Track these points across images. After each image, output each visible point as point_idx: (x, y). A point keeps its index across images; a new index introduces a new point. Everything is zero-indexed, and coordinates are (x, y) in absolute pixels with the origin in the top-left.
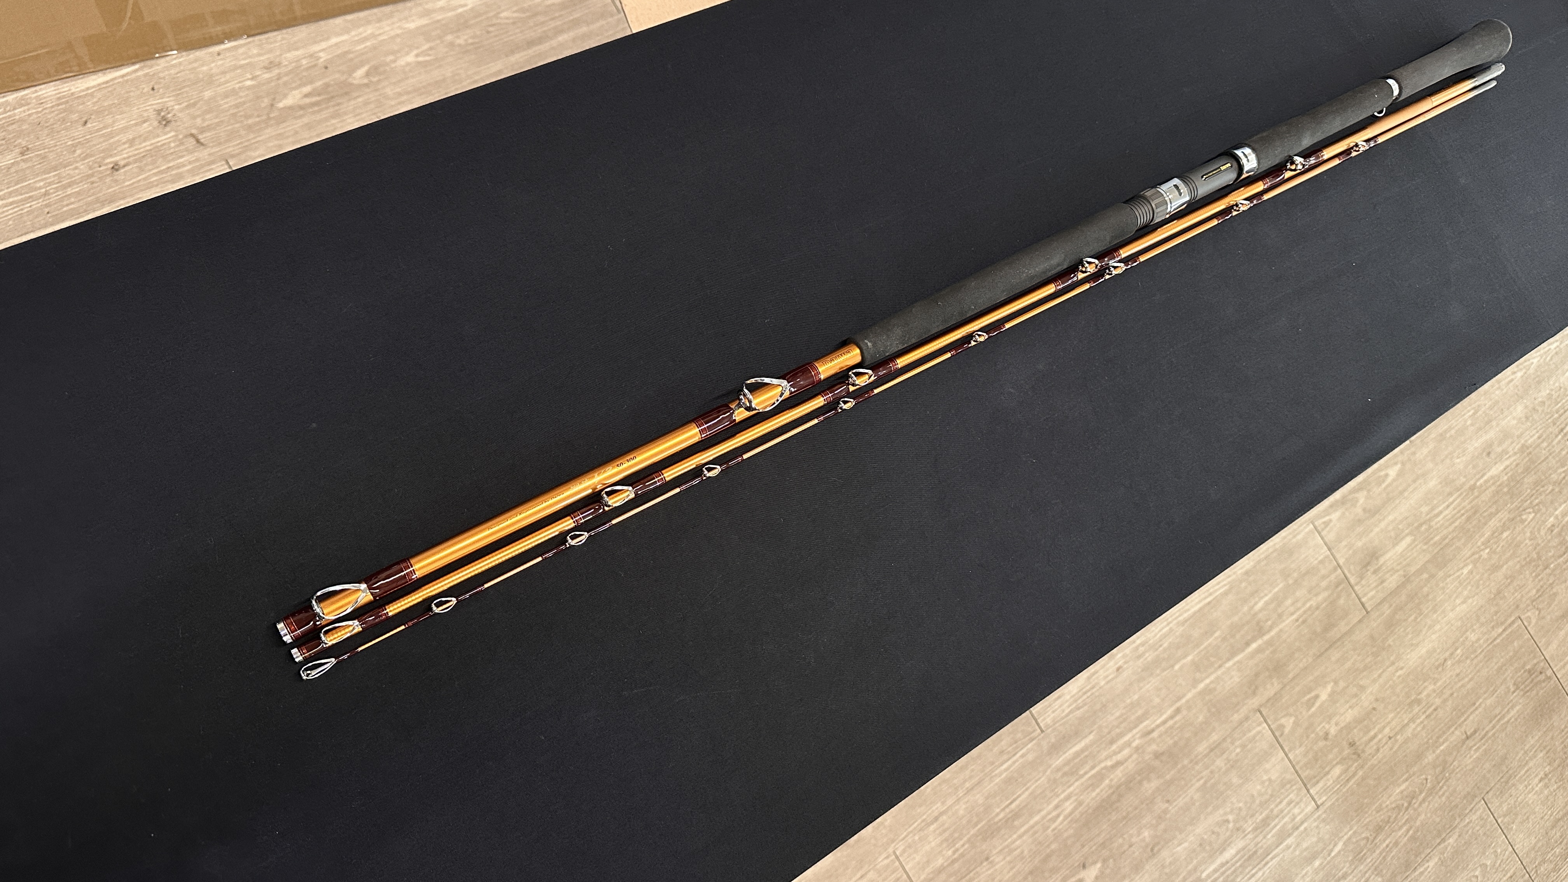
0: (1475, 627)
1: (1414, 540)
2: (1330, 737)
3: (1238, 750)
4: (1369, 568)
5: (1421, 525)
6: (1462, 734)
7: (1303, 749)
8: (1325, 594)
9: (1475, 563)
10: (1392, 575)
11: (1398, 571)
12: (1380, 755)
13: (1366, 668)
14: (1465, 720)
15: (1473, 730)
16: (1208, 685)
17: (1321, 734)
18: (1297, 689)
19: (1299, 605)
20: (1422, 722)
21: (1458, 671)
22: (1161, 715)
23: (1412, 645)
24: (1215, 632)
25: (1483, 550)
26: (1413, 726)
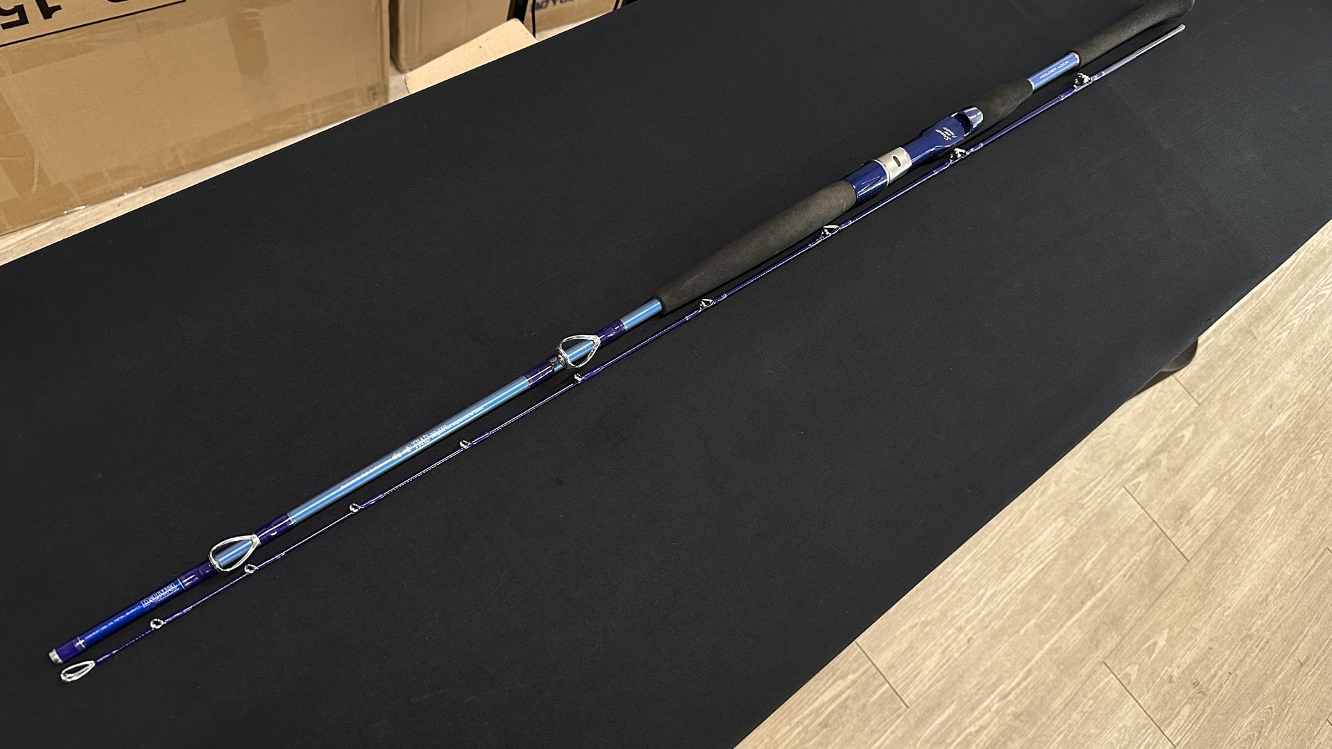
0: (1289, 562)
1: (1219, 491)
2: (1174, 679)
3: (1091, 702)
4: (1182, 520)
5: (1222, 476)
6: (1297, 663)
7: (1150, 694)
8: (1145, 550)
9: (1277, 503)
10: (1204, 525)
11: (1209, 520)
12: (1223, 691)
13: (1196, 612)
14: (1296, 649)
15: (1305, 657)
16: (1052, 646)
17: (1165, 678)
18: (1136, 639)
19: (1124, 561)
20: (1257, 656)
21: (1281, 604)
22: (1015, 679)
23: (1235, 585)
24: (1051, 595)
25: (1282, 492)
26: (1249, 660)
